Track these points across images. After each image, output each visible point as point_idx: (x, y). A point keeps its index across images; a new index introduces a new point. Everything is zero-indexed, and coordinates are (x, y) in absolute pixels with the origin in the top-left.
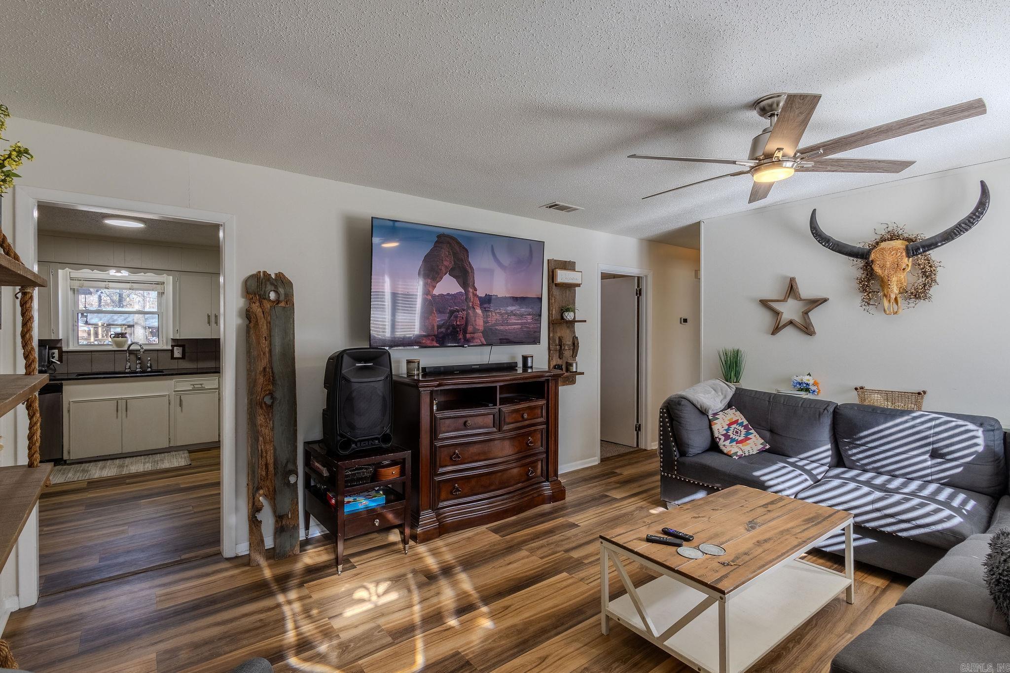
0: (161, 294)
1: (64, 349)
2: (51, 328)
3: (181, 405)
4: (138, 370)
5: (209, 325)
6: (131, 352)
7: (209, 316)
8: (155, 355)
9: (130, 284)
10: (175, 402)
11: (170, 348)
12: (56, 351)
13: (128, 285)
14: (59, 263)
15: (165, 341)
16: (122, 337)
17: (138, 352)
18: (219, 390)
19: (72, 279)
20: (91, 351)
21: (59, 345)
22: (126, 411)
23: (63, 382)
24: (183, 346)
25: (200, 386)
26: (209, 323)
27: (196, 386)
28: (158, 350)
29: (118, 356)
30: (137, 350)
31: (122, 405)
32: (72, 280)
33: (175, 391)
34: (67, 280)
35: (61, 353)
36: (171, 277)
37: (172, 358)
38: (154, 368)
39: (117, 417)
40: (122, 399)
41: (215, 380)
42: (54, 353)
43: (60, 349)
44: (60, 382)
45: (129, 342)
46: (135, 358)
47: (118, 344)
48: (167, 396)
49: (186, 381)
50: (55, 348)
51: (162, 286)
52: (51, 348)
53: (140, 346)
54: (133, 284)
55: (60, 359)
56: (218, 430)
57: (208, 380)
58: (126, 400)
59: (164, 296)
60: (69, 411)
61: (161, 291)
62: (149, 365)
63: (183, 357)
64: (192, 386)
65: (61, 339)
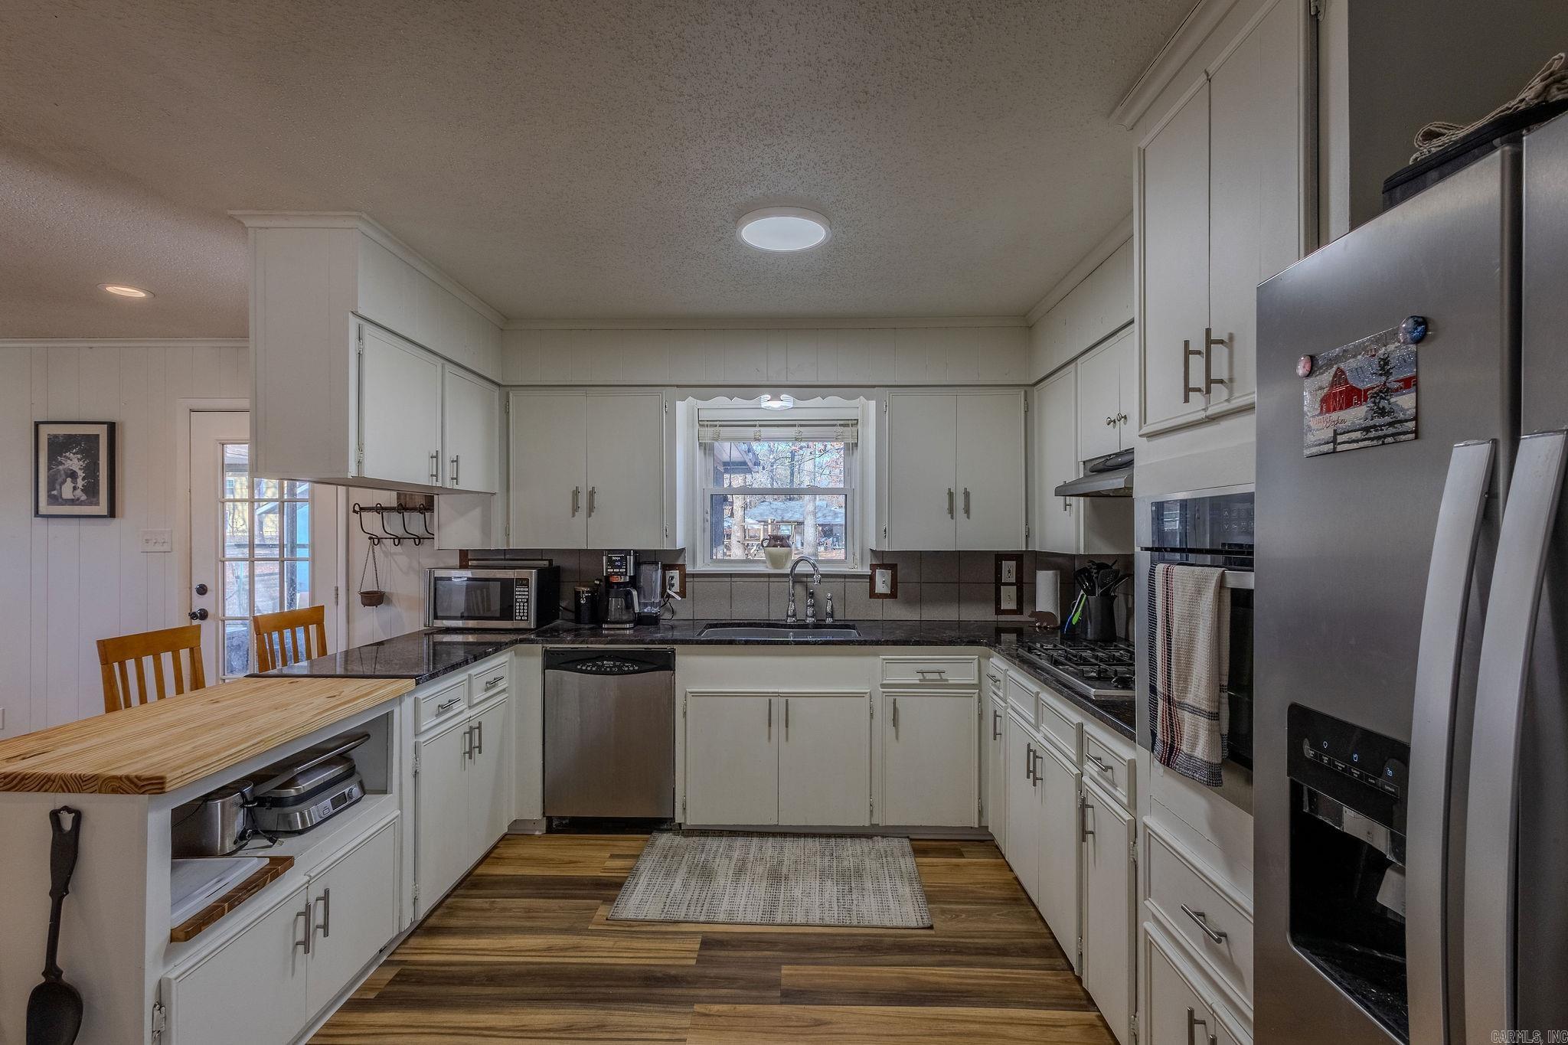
0: (851, 448)
1: (689, 569)
2: (663, 526)
3: (895, 722)
4: (810, 620)
5: (952, 517)
6: (798, 579)
7: (951, 494)
8: (838, 584)
9: (796, 428)
10: (883, 713)
11: (867, 571)
12: (676, 573)
13: (792, 432)
14: (678, 386)
15: (858, 556)
16: (782, 546)
17: (809, 579)
18: (980, 690)
19: (702, 424)
20: (731, 575)
21: (680, 562)
22: (787, 727)
23: (675, 647)
24: (893, 567)
25: (936, 676)
26: (951, 511)
27: (929, 676)
28: (845, 576)
29: (775, 585)
30: (807, 576)
31: (779, 705)
32: (703, 426)
33: (883, 686)
34: (693, 426)
35: (684, 577)
36: (873, 403)
37: (873, 594)
38: (838, 616)
39: (769, 738)
40: (778, 694)
41: (969, 662)
42: (672, 578)
43: (682, 567)
44: (672, 646)
45: (795, 557)
46: (805, 593)
47: (775, 561)
48: (867, 696)
49: (908, 662)
50: (672, 567)
51: (854, 429)
52: (667, 567)
53: (814, 566)
54: (802, 429)
55: (682, 593)
56: (977, 797)
57: (955, 662)
58: (788, 695)
59: (858, 453)
60: (685, 713)
61: (850, 441)
62: (829, 609)
63: (893, 595)
64: (920, 676)
65: (683, 550)
